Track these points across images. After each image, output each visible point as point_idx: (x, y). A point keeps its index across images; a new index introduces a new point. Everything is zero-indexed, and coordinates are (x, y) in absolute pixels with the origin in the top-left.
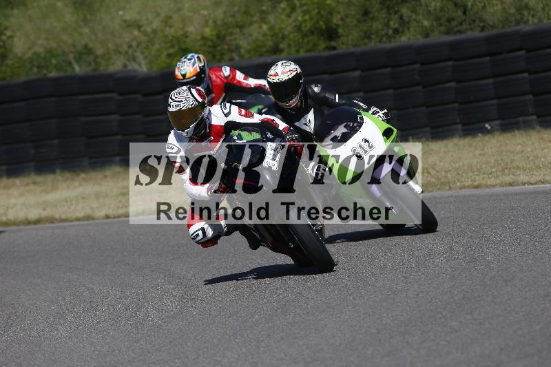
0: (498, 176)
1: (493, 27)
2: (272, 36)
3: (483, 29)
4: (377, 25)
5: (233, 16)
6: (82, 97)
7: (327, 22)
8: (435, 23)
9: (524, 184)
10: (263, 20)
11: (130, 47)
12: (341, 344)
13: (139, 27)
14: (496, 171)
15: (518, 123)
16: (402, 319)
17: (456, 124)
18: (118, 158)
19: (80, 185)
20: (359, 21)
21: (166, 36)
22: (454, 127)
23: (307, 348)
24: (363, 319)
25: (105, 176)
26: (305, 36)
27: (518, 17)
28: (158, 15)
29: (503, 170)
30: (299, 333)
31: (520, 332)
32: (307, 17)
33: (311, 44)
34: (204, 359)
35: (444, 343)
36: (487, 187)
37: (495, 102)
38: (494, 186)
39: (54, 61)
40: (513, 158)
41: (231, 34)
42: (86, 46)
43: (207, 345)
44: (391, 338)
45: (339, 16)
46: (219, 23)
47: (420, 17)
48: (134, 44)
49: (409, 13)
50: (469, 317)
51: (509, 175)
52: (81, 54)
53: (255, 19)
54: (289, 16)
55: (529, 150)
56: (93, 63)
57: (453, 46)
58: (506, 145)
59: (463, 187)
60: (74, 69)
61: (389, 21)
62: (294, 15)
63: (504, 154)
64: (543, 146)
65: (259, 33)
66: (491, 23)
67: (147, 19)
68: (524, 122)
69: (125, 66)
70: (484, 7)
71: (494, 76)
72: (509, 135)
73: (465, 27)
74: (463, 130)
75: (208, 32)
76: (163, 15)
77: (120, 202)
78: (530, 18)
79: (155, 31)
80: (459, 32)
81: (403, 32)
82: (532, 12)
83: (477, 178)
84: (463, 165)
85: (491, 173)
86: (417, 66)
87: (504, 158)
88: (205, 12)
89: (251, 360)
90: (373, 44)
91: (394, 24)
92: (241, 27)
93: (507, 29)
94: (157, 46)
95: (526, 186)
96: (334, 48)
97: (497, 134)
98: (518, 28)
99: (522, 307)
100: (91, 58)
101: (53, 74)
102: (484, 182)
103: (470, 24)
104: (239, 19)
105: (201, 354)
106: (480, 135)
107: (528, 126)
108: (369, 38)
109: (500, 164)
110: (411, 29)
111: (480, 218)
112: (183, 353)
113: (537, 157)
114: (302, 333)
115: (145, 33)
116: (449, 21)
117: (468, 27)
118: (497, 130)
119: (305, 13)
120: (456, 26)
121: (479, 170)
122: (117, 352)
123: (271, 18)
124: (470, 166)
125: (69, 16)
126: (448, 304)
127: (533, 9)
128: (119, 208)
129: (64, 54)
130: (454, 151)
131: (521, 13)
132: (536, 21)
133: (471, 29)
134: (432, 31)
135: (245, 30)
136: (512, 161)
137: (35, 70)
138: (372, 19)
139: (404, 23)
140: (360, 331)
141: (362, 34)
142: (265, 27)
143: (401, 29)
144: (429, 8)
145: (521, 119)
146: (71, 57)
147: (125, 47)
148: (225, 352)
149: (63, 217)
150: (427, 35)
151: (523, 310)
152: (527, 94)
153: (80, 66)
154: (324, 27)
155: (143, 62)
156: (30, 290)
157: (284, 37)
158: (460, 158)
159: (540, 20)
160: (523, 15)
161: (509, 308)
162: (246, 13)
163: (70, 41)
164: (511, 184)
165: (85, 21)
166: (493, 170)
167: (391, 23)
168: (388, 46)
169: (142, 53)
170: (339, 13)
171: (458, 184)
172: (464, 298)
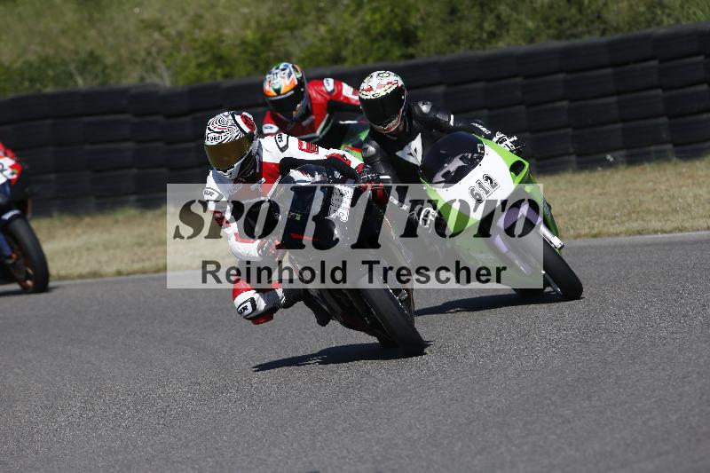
0: (623, 222)
1: (617, 29)
2: (332, 40)
3: (603, 33)
4: (467, 27)
5: (282, 15)
6: (86, 119)
7: (403, 22)
8: (541, 24)
9: (656, 232)
10: (321, 20)
11: (149, 54)
12: (420, 438)
13: (160, 29)
14: (621, 215)
15: (648, 153)
16: (499, 406)
17: (569, 154)
18: (133, 198)
19: (84, 232)
20: (444, 21)
21: (195, 40)
22: (566, 158)
23: (377, 443)
24: (449, 406)
25: (117, 222)
26: (374, 40)
27: (649, 17)
28: (185, 13)
29: (629, 214)
30: (366, 424)
31: (651, 423)
32: (377, 16)
33: (383, 51)
34: (244, 457)
35: (553, 437)
36: (609, 236)
37: (619, 126)
38: (617, 235)
39: (50, 73)
40: (641, 198)
41: (279, 38)
42: (91, 54)
43: (248, 439)
44: (485, 430)
45: (418, 16)
46: (264, 23)
47: (523, 17)
48: (154, 50)
49: (509, 11)
50: (586, 404)
51: (636, 220)
52: (85, 63)
53: (310, 18)
54: (353, 14)
55: (663, 188)
56: (100, 75)
57: (566, 53)
58: (634, 181)
59: (579, 236)
60: (76, 82)
61: (482, 22)
62: (361, 14)
63: (631, 193)
64: (681, 183)
65: (315, 36)
66: (615, 24)
67: (170, 18)
68: (656, 152)
69: (142, 79)
70: (605, 4)
71: (618, 93)
72: (637, 169)
73: (580, 29)
74: (579, 163)
75: (250, 35)
76: (192, 13)
77: (136, 254)
78: (665, 18)
79: (180, 35)
80: (573, 36)
81: (501, 36)
82: (667, 11)
83: (596, 224)
84: (578, 207)
85: (614, 218)
86: (518, 80)
87: (632, 198)
88: (245, 10)
89: (304, 459)
90: (462, 52)
91: (489, 25)
92: (292, 29)
93: (635, 32)
94: (184, 53)
95: (660, 235)
96: (412, 56)
97: (622, 167)
98: (649, 31)
99: (654, 391)
100: (98, 68)
101: (50, 89)
102: (605, 230)
103: (587, 26)
104: (289, 18)
105: (240, 450)
106: (600, 169)
107: (661, 157)
108: (457, 43)
109: (626, 206)
110: (511, 32)
111: (599, 276)
112: (217, 449)
113: (673, 197)
114: (369, 423)
115: (168, 36)
116: (560, 21)
117: (584, 29)
118: (622, 163)
119: (375, 10)
120: (569, 28)
121: (598, 214)
122: (131, 448)
123: (331, 17)
124: (587, 208)
125: (70, 15)
126: (558, 386)
127: (669, 8)
128: (133, 262)
129: (64, 63)
130: (567, 190)
131: (653, 12)
132: (672, 22)
133: (589, 33)
134: (538, 35)
135: (297, 33)
136: (641, 203)
137: (27, 84)
138: (461, 19)
139: (502, 24)
140: (444, 421)
141: (448, 38)
142: (323, 29)
143: (498, 32)
144: (535, 5)
145: (652, 148)
146: (72, 67)
147: (143, 54)
148: (272, 448)
149: (63, 273)
150: (532, 40)
151: (655, 395)
152: (661, 116)
153: (84, 79)
154: (399, 29)
155: (165, 74)
156: (19, 368)
157: (347, 42)
158: (574, 199)
159: (678, 21)
160: (655, 14)
161: (636, 392)
162: (299, 11)
163: (71, 47)
164: (639, 233)
165: (91, 20)
166: (617, 214)
167: (486, 25)
168: (481, 53)
169: (164, 62)
170: (418, 10)
171: (572, 232)
172: (579, 378)
